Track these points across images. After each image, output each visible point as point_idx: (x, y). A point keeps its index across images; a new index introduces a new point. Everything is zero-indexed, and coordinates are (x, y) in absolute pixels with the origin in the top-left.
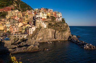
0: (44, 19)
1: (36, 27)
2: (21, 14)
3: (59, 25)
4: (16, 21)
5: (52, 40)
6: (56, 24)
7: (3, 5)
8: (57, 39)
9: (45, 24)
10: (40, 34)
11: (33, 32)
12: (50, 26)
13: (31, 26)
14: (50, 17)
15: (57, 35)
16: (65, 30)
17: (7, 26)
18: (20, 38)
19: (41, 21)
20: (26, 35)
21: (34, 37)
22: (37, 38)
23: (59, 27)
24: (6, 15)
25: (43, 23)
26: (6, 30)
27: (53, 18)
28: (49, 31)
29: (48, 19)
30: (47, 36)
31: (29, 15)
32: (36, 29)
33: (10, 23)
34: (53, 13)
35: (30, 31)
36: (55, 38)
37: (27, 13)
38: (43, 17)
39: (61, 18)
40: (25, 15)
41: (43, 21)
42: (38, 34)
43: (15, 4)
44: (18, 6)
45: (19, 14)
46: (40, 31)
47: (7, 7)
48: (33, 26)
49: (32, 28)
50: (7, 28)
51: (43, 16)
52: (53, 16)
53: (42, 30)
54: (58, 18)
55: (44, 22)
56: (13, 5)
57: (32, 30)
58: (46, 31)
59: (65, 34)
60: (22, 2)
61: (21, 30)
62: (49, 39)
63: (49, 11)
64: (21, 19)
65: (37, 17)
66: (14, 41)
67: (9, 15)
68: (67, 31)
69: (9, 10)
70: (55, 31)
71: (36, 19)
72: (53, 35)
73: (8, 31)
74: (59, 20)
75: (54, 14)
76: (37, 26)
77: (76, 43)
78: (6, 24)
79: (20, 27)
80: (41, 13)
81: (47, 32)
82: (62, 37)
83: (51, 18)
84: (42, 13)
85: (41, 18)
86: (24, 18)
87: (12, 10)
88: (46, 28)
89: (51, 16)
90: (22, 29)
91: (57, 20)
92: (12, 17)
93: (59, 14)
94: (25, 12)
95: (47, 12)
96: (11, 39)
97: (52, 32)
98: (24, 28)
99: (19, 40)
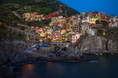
0: (92, 24)
1: (81, 34)
2: (65, 20)
3: (113, 33)
4: (59, 28)
5: (102, 52)
6: (109, 31)
7: (48, 12)
8: (109, 51)
9: (92, 31)
10: (86, 42)
11: (77, 40)
12: (99, 33)
13: (74, 33)
15: (110, 45)
17: (48, 33)
18: (61, 47)
19: (88, 27)
20: (68, 44)
21: (78, 47)
22: (81, 48)
23: (113, 35)
24: (49, 22)
25: (90, 29)
26: (47, 37)
27: (105, 24)
28: (98, 40)
29: (98, 25)
30: (95, 46)
31: (74, 21)
32: (80, 37)
33: (52, 30)
34: (105, 16)
35: (73, 38)
36: (107, 49)
37: (72, 19)
38: (90, 22)
39: (116, 23)
41: (90, 27)
42: (83, 42)
43: (60, 10)
44: (63, 12)
45: (63, 20)
46: (85, 40)
47: (51, 14)
48: (77, 33)
49: (76, 35)
50: (48, 36)
52: (105, 20)
53: (88, 38)
54: (113, 23)
56: (58, 11)
57: (75, 37)
58: (94, 39)
60: (70, 8)
61: (63, 38)
62: (98, 50)
63: (99, 14)
64: (64, 25)
65: (83, 22)
66: (55, 50)
69: (53, 16)
70: (108, 40)
71: (82, 24)
72: (105, 46)
73: (49, 39)
74: (114, 26)
75: (107, 17)
76: (82, 32)
78: (48, 31)
79: (63, 35)
80: (88, 18)
81: (95, 41)
82: (117, 49)
83: (101, 23)
84: (90, 17)
85: (87, 23)
86: (68, 24)
87: (56, 16)
88: (95, 36)
89: (102, 21)
90: (64, 37)
91: (110, 25)
92: (55, 24)
93: (114, 18)
94: (70, 18)
95: (97, 16)
96: (51, 47)
97: (103, 42)
98: (67, 36)
99: (60, 50)
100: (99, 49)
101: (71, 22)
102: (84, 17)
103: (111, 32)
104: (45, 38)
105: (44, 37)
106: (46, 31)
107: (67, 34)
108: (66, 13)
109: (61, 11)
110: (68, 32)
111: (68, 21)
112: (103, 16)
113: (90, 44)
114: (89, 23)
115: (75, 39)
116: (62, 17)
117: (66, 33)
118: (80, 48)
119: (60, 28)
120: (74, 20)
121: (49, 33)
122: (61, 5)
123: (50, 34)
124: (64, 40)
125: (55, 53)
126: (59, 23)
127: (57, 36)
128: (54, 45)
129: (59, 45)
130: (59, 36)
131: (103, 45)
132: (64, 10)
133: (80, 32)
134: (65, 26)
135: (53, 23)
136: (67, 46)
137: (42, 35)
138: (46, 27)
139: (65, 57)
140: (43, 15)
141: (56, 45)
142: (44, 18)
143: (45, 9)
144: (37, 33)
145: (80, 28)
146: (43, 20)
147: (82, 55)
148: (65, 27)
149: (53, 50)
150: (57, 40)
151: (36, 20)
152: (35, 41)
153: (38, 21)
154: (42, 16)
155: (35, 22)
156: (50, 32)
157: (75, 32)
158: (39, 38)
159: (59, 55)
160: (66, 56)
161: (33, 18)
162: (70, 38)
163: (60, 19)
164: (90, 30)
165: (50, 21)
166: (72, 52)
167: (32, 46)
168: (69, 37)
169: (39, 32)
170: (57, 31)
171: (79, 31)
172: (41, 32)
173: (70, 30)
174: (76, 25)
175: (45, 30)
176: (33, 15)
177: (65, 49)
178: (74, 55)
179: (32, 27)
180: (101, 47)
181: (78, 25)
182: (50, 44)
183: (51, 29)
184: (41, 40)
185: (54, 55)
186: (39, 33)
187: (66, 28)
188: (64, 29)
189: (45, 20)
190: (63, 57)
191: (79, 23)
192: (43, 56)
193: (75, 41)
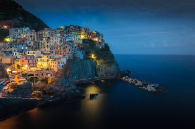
9: (81, 53)
11: (63, 66)
16: (111, 62)
19: (75, 47)
20: (51, 73)
22: (70, 77)
25: (78, 50)
27: (92, 43)
28: (88, 64)
29: (85, 44)
30: (85, 72)
32: (67, 61)
40: (43, 36)
45: (33, 35)
46: (74, 65)
50: (16, 60)
52: (91, 39)
53: (76, 63)
54: (100, 43)
57: (60, 63)
58: (84, 63)
64: (36, 43)
65: (67, 40)
67: (12, 36)
76: (69, 55)
81: (85, 66)
88: (84, 59)
89: (88, 40)
92: (18, 40)
94: (43, 32)
98: (45, 60)
99: (38, 82)
101: (48, 39)
102: (67, 33)
107: (45, 57)
111: (40, 37)
117: (43, 55)
123: (18, 57)
124: (42, 66)
128: (29, 75)
130: (34, 61)
131: (92, 71)
136: (49, 75)
141: (33, 75)
148: (37, 46)
162: (52, 64)
170: (27, 53)
172: (3, 55)
180: (90, 73)
187: (39, 48)
193: (61, 68)
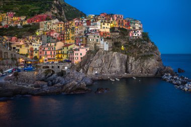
0: (105, 33)
1: (88, 49)
2: (62, 26)
3: (135, 46)
4: (53, 38)
5: (120, 75)
6: (130, 43)
7: (34, 13)
8: (130, 74)
9: (105, 43)
10: (97, 61)
11: (81, 58)
12: (116, 46)
13: (77, 47)
14: (117, 29)
15: (131, 65)
16: (149, 56)
17: (34, 47)
18: (56, 70)
19: (98, 37)
20: (68, 65)
21: (83, 69)
22: (89, 71)
23: (135, 49)
24: (36, 29)
25: (101, 40)
26: (32, 55)
27: (124, 32)
28: (114, 57)
29: (113, 34)
30: (110, 66)
31: (76, 28)
32: (86, 53)
33: (41, 42)
34: (124, 21)
35: (75, 56)
36: (127, 71)
37: (74, 24)
38: (102, 30)
39: (139, 31)
40: (70, 27)
41: (101, 37)
42: (91, 62)
43: (54, 9)
44: (59, 13)
45: (60, 26)
46: (95, 57)
47: (39, 15)
48: (82, 47)
49: (80, 50)
50: (35, 52)
51: (104, 28)
52: (124, 27)
53: (99, 55)
54: (135, 31)
55: (103, 39)
56: (50, 11)
57: (79, 54)
58: (108, 56)
59: (149, 64)
61: (60, 56)
62: (114, 74)
63: (115, 18)
64: (61, 34)
65: (90, 29)
67: (42, 29)
68: (153, 58)
69: (42, 20)
70: (128, 58)
71: (89, 33)
72: (124, 66)
73: (36, 57)
74: (137, 35)
75: (126, 23)
76: (90, 46)
77: (170, 82)
78: (33, 44)
79: (59, 50)
80: (98, 23)
81: (110, 59)
82: (142, 71)
83: (118, 32)
84: (101, 22)
85: (97, 31)
86: (68, 33)
87: (48, 19)
88: (109, 51)
89: (119, 28)
90: (62, 53)
91: (131, 35)
92: (45, 33)
93: (136, 24)
94: (70, 23)
95: (112, 20)
96: (40, 71)
97: (121, 60)
98: (65, 52)
99: (55, 75)
100: (115, 72)
101: (73, 30)
102: (93, 21)
103: (133, 45)
104: (29, 57)
105: (27, 55)
106: (31, 44)
107: (65, 48)
108: (63, 14)
109: (56, 12)
110: (67, 45)
111: (67, 28)
112: (121, 21)
113: (102, 64)
114: (100, 32)
115: (79, 56)
116: (57, 20)
117: (63, 47)
118: (87, 72)
119: (55, 38)
120: (78, 27)
121: (36, 47)
122: (55, 2)
123: (38, 49)
124: (62, 58)
125: (46, 81)
126: (53, 31)
127: (49, 53)
128: (43, 67)
129: (53, 67)
130: (53, 52)
131: (121, 65)
132: (61, 10)
133: (86, 46)
134: (62, 36)
135: (43, 31)
136: (66, 68)
137: (24, 50)
138: (31, 38)
139: (62, 87)
140: (25, 17)
141: (48, 67)
142: (26, 23)
143: (28, 7)
144: (14, 48)
145: (86, 39)
146: (25, 26)
147: (89, 82)
148: (62, 38)
149: (43, 76)
150: (49, 59)
151: (13, 25)
152: (10, 61)
153: (17, 26)
154: (23, 18)
155: (11, 28)
156: (36, 45)
157: (78, 45)
158: (17, 56)
159: (53, 84)
160: (64, 85)
161: (7, 22)
162: (71, 56)
163: (55, 25)
164: (102, 42)
165: (37, 27)
166: (73, 79)
167: (5, 70)
168: (69, 54)
169: (18, 46)
170: (49, 45)
171: (84, 43)
172: (21, 46)
173: (71, 43)
174: (80, 34)
175: (28, 42)
176: (7, 17)
177: (62, 74)
178: (77, 83)
179: (5, 37)
180: (118, 68)
181: (83, 34)
182: (37, 66)
183: (38, 40)
184: (21, 60)
185: (44, 85)
186: (17, 48)
187: (64, 40)
188: (61, 40)
189: (29, 26)
190: (60, 86)
191: (85, 32)
192: (25, 86)
193: (79, 60)
